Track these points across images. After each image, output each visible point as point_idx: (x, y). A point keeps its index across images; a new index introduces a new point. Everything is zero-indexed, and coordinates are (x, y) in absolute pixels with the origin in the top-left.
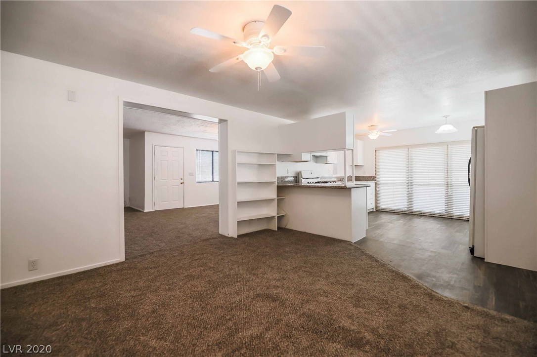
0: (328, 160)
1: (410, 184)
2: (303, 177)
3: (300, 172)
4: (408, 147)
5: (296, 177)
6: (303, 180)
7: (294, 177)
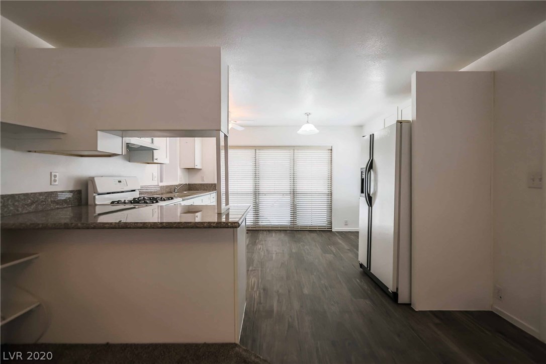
0: (155, 158)
1: (256, 194)
2: (100, 191)
3: (92, 180)
4: (256, 148)
5: (79, 192)
6: (97, 197)
7: (71, 192)
